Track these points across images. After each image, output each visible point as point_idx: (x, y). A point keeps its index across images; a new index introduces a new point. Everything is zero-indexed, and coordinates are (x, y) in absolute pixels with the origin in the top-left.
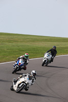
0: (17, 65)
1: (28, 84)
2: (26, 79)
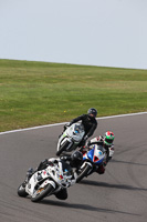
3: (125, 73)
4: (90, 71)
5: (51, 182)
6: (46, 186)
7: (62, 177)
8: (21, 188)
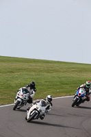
0: (77, 96)
1: (41, 111)
2: (38, 106)
4: (74, 66)
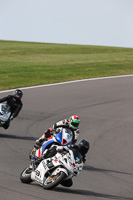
3: (46, 47)
4: (14, 46)
5: (63, 170)
6: (59, 174)
7: (74, 165)
8: (24, 175)
